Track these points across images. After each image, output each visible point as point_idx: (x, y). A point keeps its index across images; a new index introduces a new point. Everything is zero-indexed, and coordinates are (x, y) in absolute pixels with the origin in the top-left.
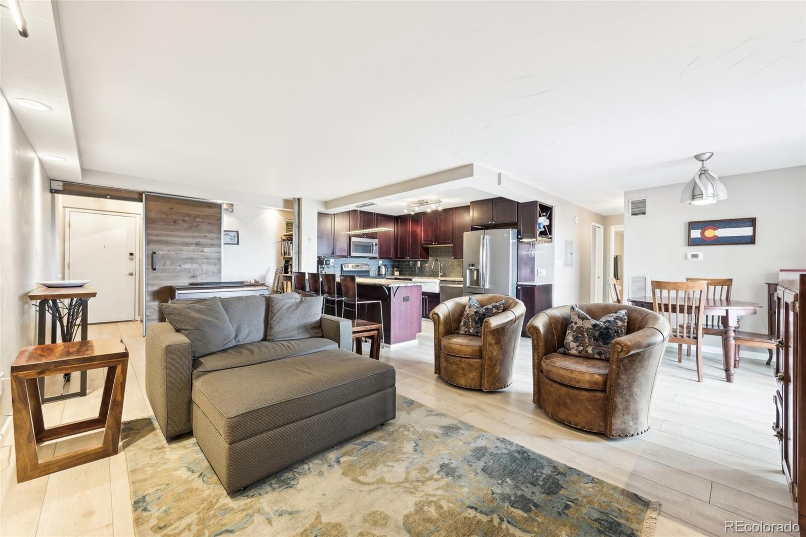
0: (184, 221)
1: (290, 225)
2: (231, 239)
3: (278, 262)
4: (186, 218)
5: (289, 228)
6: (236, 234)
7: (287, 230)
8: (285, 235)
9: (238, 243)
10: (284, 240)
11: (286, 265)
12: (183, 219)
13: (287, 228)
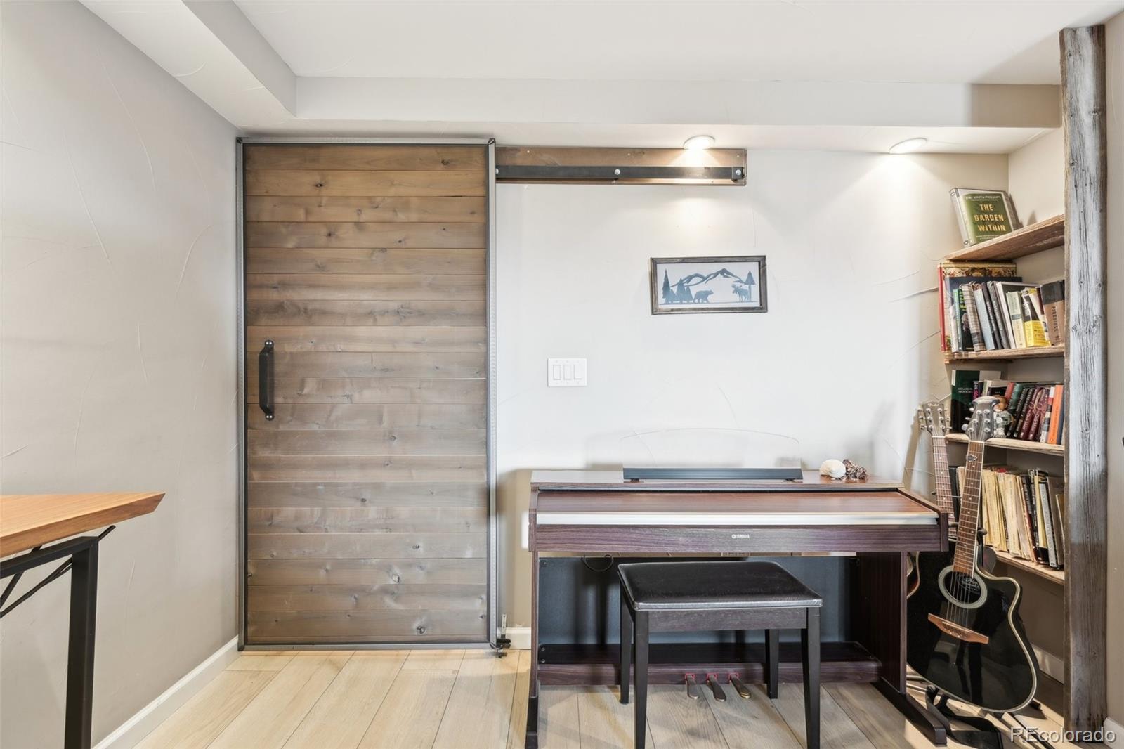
0: (359, 225)
1: (988, 207)
2: (738, 291)
3: (929, 382)
4: (367, 215)
5: (984, 223)
6: (754, 268)
7: (977, 232)
8: (956, 261)
9: (763, 308)
10: (955, 282)
11: (961, 390)
12: (355, 219)
13: (976, 224)
